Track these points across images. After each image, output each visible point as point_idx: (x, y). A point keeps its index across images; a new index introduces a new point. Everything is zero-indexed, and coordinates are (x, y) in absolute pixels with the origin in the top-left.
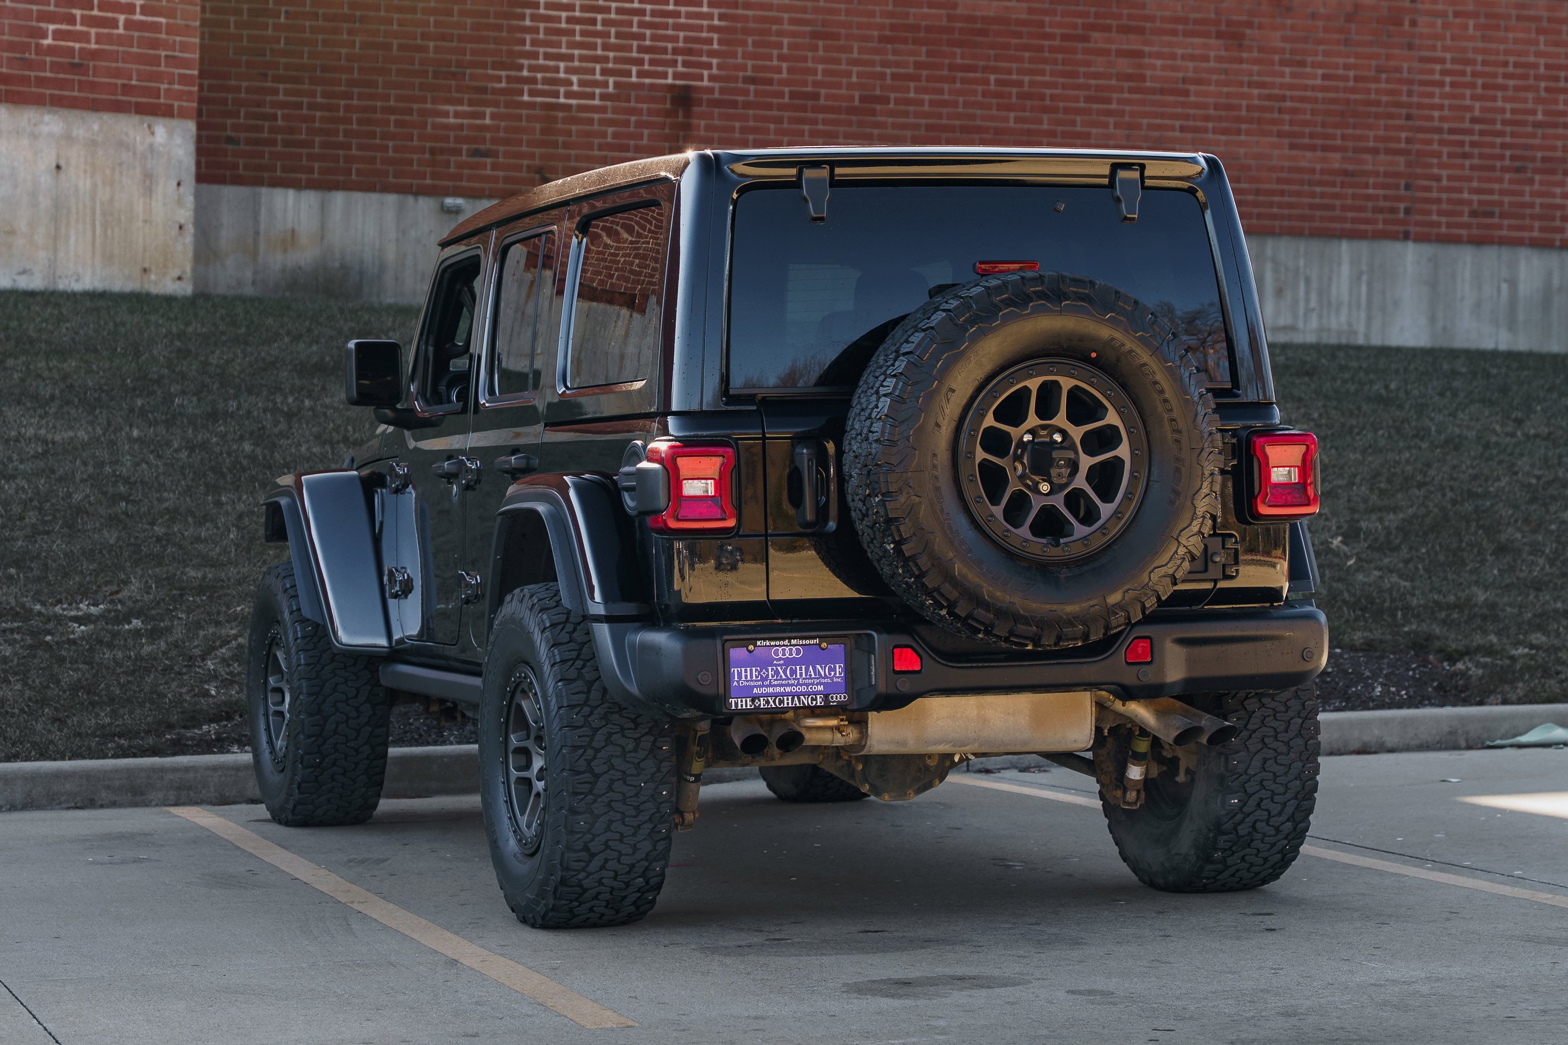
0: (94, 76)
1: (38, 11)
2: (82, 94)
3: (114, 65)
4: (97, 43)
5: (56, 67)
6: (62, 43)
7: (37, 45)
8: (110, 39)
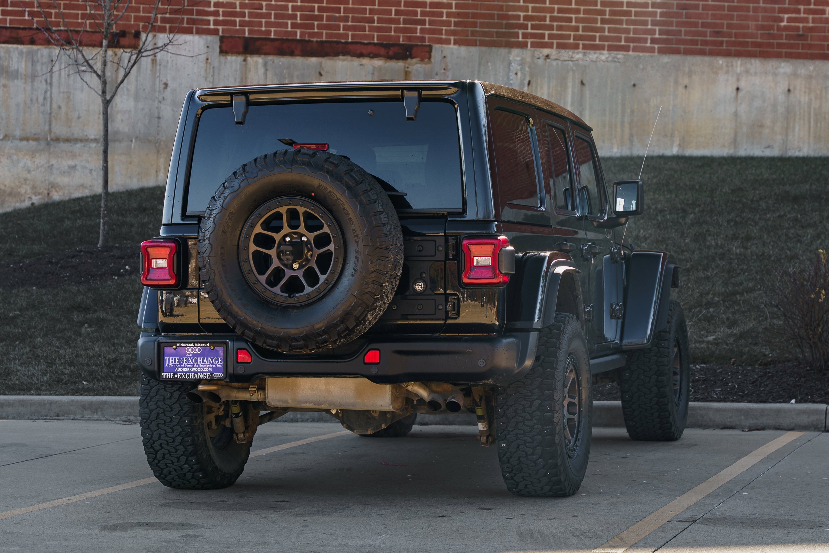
0: (811, 40)
1: (779, 8)
2: (804, 51)
3: (823, 34)
4: (813, 23)
5: (788, 37)
6: (793, 24)
7: (778, 26)
8: (821, 21)
